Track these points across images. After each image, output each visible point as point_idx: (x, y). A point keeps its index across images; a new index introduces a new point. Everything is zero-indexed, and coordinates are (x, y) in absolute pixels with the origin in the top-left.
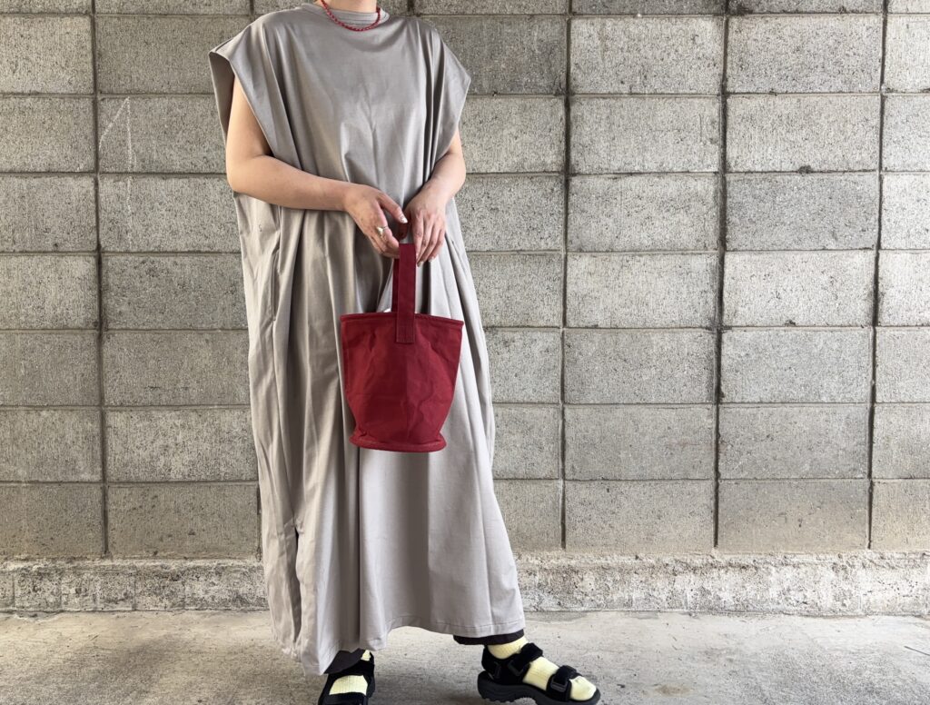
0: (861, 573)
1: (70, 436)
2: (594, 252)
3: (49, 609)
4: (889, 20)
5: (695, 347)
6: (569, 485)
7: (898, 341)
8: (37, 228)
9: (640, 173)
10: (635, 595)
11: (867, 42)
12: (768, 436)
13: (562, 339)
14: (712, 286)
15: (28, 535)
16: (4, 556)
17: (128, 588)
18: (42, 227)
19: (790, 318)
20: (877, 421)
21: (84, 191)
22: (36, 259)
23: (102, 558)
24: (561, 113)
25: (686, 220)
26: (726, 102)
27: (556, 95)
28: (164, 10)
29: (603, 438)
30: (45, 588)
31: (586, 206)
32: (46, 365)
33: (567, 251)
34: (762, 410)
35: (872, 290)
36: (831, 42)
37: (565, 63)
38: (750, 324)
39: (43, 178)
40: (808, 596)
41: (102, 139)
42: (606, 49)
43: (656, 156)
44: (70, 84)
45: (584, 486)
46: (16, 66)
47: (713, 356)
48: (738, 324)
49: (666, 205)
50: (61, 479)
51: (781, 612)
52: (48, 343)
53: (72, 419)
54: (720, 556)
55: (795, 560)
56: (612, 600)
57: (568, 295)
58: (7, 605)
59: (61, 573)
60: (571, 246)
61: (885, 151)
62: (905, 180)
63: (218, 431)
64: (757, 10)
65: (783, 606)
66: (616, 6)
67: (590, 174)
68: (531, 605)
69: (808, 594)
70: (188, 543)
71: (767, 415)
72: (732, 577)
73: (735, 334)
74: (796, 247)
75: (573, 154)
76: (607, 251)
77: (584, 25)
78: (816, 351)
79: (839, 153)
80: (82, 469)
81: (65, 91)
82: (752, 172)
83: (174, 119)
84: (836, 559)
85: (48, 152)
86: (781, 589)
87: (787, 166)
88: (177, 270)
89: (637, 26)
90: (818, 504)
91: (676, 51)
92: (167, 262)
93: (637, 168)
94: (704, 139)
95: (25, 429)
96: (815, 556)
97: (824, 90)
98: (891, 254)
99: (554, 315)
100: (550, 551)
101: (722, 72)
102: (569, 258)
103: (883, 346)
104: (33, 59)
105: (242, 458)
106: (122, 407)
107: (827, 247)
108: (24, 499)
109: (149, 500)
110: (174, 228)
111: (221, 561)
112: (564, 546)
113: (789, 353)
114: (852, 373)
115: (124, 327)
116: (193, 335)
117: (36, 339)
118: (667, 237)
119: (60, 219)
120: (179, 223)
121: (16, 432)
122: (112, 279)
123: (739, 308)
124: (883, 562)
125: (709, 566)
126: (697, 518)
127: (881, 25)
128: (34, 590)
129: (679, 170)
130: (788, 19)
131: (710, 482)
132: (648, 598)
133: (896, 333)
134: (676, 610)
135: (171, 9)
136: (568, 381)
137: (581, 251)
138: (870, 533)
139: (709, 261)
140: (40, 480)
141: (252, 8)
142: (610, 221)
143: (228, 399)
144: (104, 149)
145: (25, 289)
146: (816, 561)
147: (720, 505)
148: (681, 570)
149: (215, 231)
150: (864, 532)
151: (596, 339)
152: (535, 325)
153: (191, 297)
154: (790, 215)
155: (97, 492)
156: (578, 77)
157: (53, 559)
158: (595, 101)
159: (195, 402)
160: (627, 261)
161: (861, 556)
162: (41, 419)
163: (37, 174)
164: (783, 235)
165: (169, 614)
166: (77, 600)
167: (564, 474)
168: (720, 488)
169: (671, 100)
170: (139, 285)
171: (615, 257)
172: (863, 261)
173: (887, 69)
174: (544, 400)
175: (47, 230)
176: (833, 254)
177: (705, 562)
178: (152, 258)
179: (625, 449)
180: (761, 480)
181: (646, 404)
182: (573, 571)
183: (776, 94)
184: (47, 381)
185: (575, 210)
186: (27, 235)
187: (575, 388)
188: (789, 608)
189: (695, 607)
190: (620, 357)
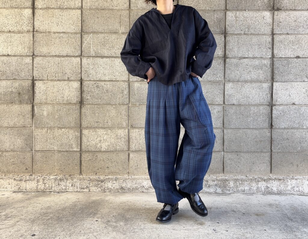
1: (71, 137)
2: (233, 82)
3: (63, 191)
5: (264, 111)
6: (225, 153)
9: (247, 58)
10: (246, 188)
12: (287, 139)
13: (223, 108)
14: (269, 92)
15: (57, 168)
16: (49, 174)
17: (88, 185)
18: (64, 73)
19: (294, 102)
21: (77, 62)
22: (62, 82)
23: (79, 175)
24: (223, 39)
25: (261, 72)
26: (273, 36)
27: (222, 34)
28: (103, 8)
29: (236, 139)
30: (62, 184)
31: (231, 68)
32: (64, 115)
33: (225, 81)
34: (285, 131)
36: (305, 19)
37: (224, 25)
38: (281, 103)
39: (65, 58)
40: (300, 189)
41: (83, 46)
42: (237, 20)
43: (252, 53)
45: (230, 154)
46: (58, 24)
47: (270, 114)
48: (278, 104)
49: (256, 67)
50: (67, 150)
51: (292, 194)
52: (65, 108)
53: (71, 132)
54: (272, 176)
55: (296, 178)
56: (239, 190)
57: (225, 95)
58: (50, 189)
59: (67, 180)
60: (226, 80)
63: (117, 135)
64: (283, 9)
65: (292, 192)
66: (240, 8)
67: (232, 58)
68: (213, 191)
69: (300, 188)
70: (106, 171)
71: (287, 132)
72: (276, 183)
73: (277, 107)
74: (295, 80)
75: (227, 52)
76: (237, 81)
77: (230, 13)
78: (301, 112)
80: (74, 147)
81: (73, 32)
82: (281, 58)
83: (105, 40)
85: (67, 50)
86: (292, 187)
87: (292, 56)
88: (105, 86)
89: (246, 14)
90: (303, 160)
91: (258, 21)
92: (103, 83)
93: (246, 56)
94: (267, 47)
95: (57, 134)
96: (302, 176)
97: (303, 33)
99: (221, 101)
100: (219, 174)
101: (272, 27)
102: (226, 83)
104: (63, 22)
105: (124, 144)
106: (87, 128)
107: (305, 81)
108: (56, 156)
109: (95, 156)
110: (105, 73)
111: (117, 176)
112: (223, 173)
113: (293, 113)
115: (88, 103)
116: (110, 106)
117: (61, 107)
118: (256, 77)
119: (70, 70)
120: (106, 72)
121: (54, 135)
122: (85, 89)
123: (278, 99)
125: (269, 179)
126: (265, 164)
128: (58, 185)
129: (259, 57)
130: (292, 12)
131: (269, 153)
132: (250, 189)
134: (259, 193)
135: (105, 8)
136: (225, 121)
137: (229, 81)
139: (268, 85)
140: (61, 150)
141: (130, 7)
142: (238, 72)
143: (120, 126)
144: (84, 49)
145: (58, 91)
146: (302, 178)
147: (272, 160)
148: (260, 180)
149: (117, 74)
151: (234, 108)
152: (215, 104)
153: (109, 94)
154: (293, 71)
155: (78, 154)
156: (228, 29)
157: (65, 175)
158: (234, 36)
159: (110, 127)
160: (244, 84)
162: (62, 132)
163: (63, 56)
164: (291, 77)
165: (100, 193)
166: (72, 188)
167: (224, 150)
168: (272, 155)
169: (256, 36)
170: (93, 90)
171: (240, 83)
174: (218, 127)
175: (66, 73)
176: (306, 83)
178: (98, 82)
179: (243, 142)
180: (285, 152)
181: (249, 128)
182: (226, 180)
183: (289, 34)
184: (64, 120)
185: (227, 69)
186: (60, 75)
187: (227, 123)
188: (294, 193)
189: (265, 192)
190: (241, 114)
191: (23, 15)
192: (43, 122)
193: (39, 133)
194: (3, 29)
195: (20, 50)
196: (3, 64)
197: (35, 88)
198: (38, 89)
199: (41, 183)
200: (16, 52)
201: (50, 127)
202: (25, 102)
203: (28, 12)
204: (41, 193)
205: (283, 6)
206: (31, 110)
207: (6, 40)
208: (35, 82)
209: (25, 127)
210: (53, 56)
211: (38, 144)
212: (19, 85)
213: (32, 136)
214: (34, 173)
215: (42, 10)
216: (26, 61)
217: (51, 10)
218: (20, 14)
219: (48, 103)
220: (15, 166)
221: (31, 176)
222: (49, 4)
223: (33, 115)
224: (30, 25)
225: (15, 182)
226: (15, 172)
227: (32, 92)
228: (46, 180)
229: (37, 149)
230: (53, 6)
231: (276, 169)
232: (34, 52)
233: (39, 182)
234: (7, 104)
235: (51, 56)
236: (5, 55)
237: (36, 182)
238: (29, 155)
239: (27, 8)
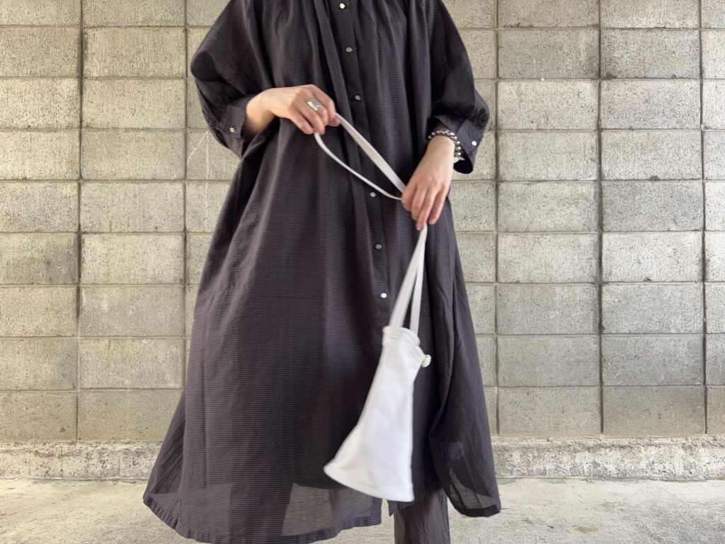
0: (702, 450)
1: (161, 358)
2: (516, 232)
3: (143, 478)
4: (704, 83)
5: (584, 296)
6: (502, 390)
7: (720, 292)
8: (144, 216)
9: (545, 181)
10: (549, 466)
11: (691, 97)
12: (635, 356)
13: (495, 290)
14: (594, 255)
15: (131, 426)
16: (113, 441)
18: (147, 215)
19: (648, 276)
20: (709, 346)
21: (176, 192)
22: (142, 237)
24: (493, 141)
25: (576, 212)
26: (600, 135)
29: (524, 358)
30: (141, 463)
31: (510, 202)
32: (147, 308)
33: (498, 232)
34: (631, 338)
35: (701, 257)
36: (667, 97)
37: (495, 109)
38: (620, 279)
39: (150, 184)
40: (667, 467)
41: (189, 158)
42: (521, 101)
43: (556, 170)
44: (170, 122)
45: (511, 391)
46: (135, 111)
47: (596, 302)
48: (613, 280)
49: (563, 201)
50: (154, 386)
51: (648, 478)
52: (148, 293)
53: (163, 345)
54: (605, 439)
55: (657, 442)
56: (532, 471)
57: (499, 261)
58: (114, 475)
59: (153, 452)
60: (500, 228)
61: (706, 166)
62: (719, 186)
64: (619, 76)
65: (650, 474)
66: (527, 74)
67: (512, 181)
69: (667, 465)
71: (634, 341)
72: (614, 455)
73: (611, 287)
74: (652, 229)
75: (501, 168)
76: (525, 232)
77: (507, 86)
78: (665, 298)
79: (676, 167)
80: (169, 379)
81: (166, 127)
82: (619, 180)
84: (684, 441)
85: (153, 167)
86: (647, 462)
87: (642, 176)
89: (542, 86)
90: (671, 403)
91: (567, 102)
93: (543, 177)
94: (587, 158)
95: (131, 352)
96: (670, 439)
97: (664, 127)
98: (712, 234)
99: (490, 274)
101: (597, 116)
102: (499, 236)
103: (710, 295)
104: (146, 107)
107: (672, 229)
108: (129, 401)
112: (498, 433)
113: (647, 300)
114: (690, 314)
117: (140, 291)
118: (564, 222)
119: (160, 211)
121: (125, 354)
122: (193, 251)
123: (613, 270)
124: (715, 444)
125: (598, 446)
126: (589, 413)
127: (699, 87)
128: (134, 464)
129: (571, 179)
130: (639, 82)
131: (596, 388)
132: (557, 469)
133: (719, 286)
134: (577, 477)
136: (500, 319)
137: (507, 231)
138: (706, 423)
139: (592, 239)
140: (140, 387)
142: (526, 212)
144: (190, 164)
145: (134, 257)
146: (671, 443)
147: (605, 403)
148: (579, 449)
150: (702, 422)
151: (519, 291)
152: (477, 281)
154: (645, 208)
156: (504, 119)
157: (147, 442)
158: (515, 134)
160: (538, 239)
161: (701, 438)
162: (142, 345)
163: (145, 181)
164: (641, 221)
167: (497, 383)
168: (604, 391)
169: (564, 134)
171: (530, 236)
172: (693, 239)
173: (704, 115)
174: (484, 332)
175: (151, 218)
176: (673, 234)
177: (596, 443)
179: (539, 365)
180: (632, 386)
181: (553, 334)
182: (505, 450)
183: (633, 130)
184: (147, 319)
185: (503, 205)
186: (137, 221)
187: (505, 324)
188: (654, 475)
189: (590, 475)
190: (534, 303)
191: (58, 91)
192: (101, 325)
193: (91, 350)
194: (15, 122)
195: (51, 167)
196: (14, 198)
197: (83, 249)
198: (89, 253)
199: (94, 461)
200: (42, 172)
201: (116, 336)
202: (61, 282)
203: (69, 85)
204: (93, 482)
205: (619, 69)
206: (75, 298)
207: (21, 147)
208: (83, 238)
209: (61, 336)
210: (123, 180)
211: (88, 374)
212: (48, 244)
213: (75, 355)
214: (80, 439)
215: (101, 81)
216: (64, 192)
217: (120, 81)
218: (50, 90)
219: (111, 282)
220: (37, 422)
221: (73, 446)
222: (115, 68)
223: (78, 311)
224: (72, 113)
225: (39, 460)
226: (37, 437)
227: (76, 259)
228: (106, 454)
229: (86, 385)
230: (124, 73)
231: (614, 423)
232: (82, 172)
233: (91, 459)
234: (22, 286)
235: (118, 181)
236: (17, 180)
237: (85, 459)
238: (68, 399)
239: (66, 77)
